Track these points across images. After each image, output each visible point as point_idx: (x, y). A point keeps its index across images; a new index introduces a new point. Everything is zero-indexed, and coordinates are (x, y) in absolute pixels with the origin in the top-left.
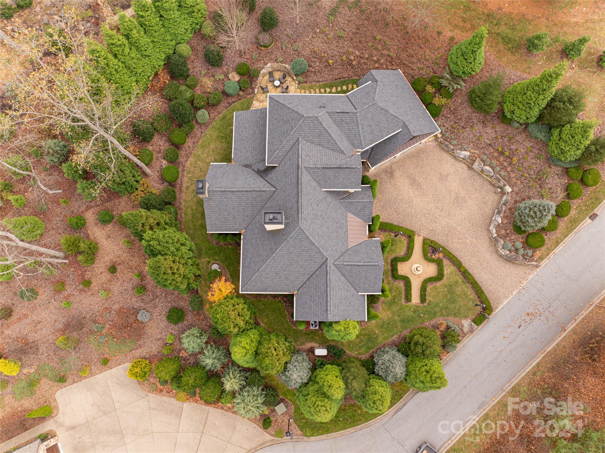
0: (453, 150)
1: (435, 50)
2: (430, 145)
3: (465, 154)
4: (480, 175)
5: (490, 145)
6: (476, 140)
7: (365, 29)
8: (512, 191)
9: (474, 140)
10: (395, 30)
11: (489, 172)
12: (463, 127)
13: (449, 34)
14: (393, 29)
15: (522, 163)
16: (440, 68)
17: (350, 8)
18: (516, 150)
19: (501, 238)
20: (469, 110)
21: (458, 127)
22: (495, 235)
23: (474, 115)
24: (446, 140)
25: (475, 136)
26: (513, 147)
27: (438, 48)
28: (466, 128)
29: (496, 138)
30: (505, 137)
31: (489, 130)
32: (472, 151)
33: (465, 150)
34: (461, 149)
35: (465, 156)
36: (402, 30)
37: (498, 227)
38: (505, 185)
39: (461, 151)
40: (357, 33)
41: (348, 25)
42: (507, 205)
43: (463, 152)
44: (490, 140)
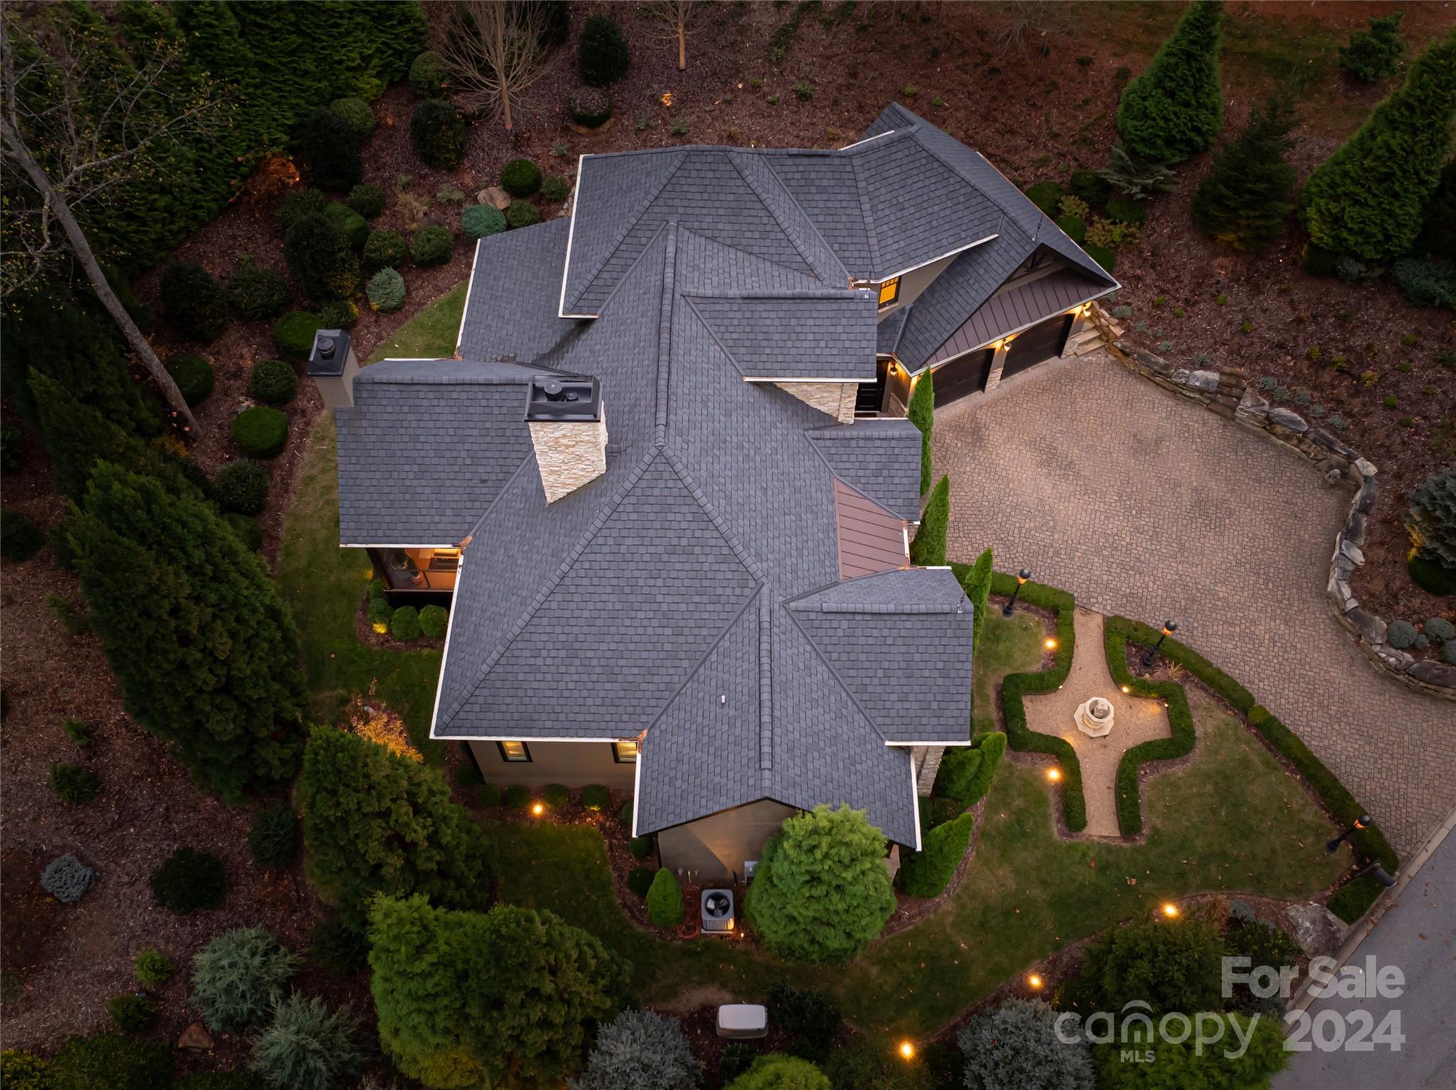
0: (1167, 367)
1: (1076, 108)
2: (1090, 363)
3: (1201, 376)
4: (1262, 439)
5: (1281, 346)
6: (1233, 335)
8: (1381, 472)
9: (1227, 336)
10: (958, 68)
11: (1292, 421)
12: (1187, 301)
13: (1113, 64)
14: (950, 66)
15: (1395, 386)
16: (1097, 152)
17: (828, 25)
18: (1369, 347)
19: (1375, 612)
20: (1199, 251)
21: (1172, 303)
22: (1352, 604)
23: (1215, 262)
24: (1143, 345)
25: (1230, 323)
26: (1358, 342)
27: (1086, 102)
28: (1196, 303)
29: (1299, 321)
30: (1325, 316)
31: (1270, 301)
32: (1227, 369)
33: (1203, 366)
34: (1192, 366)
35: (1207, 382)
36: (976, 65)
37: (1355, 576)
38: (1350, 458)
39: (1191, 370)
40: (849, 87)
41: (825, 68)
42: (1373, 511)
43: (1199, 373)
44: (1278, 331)
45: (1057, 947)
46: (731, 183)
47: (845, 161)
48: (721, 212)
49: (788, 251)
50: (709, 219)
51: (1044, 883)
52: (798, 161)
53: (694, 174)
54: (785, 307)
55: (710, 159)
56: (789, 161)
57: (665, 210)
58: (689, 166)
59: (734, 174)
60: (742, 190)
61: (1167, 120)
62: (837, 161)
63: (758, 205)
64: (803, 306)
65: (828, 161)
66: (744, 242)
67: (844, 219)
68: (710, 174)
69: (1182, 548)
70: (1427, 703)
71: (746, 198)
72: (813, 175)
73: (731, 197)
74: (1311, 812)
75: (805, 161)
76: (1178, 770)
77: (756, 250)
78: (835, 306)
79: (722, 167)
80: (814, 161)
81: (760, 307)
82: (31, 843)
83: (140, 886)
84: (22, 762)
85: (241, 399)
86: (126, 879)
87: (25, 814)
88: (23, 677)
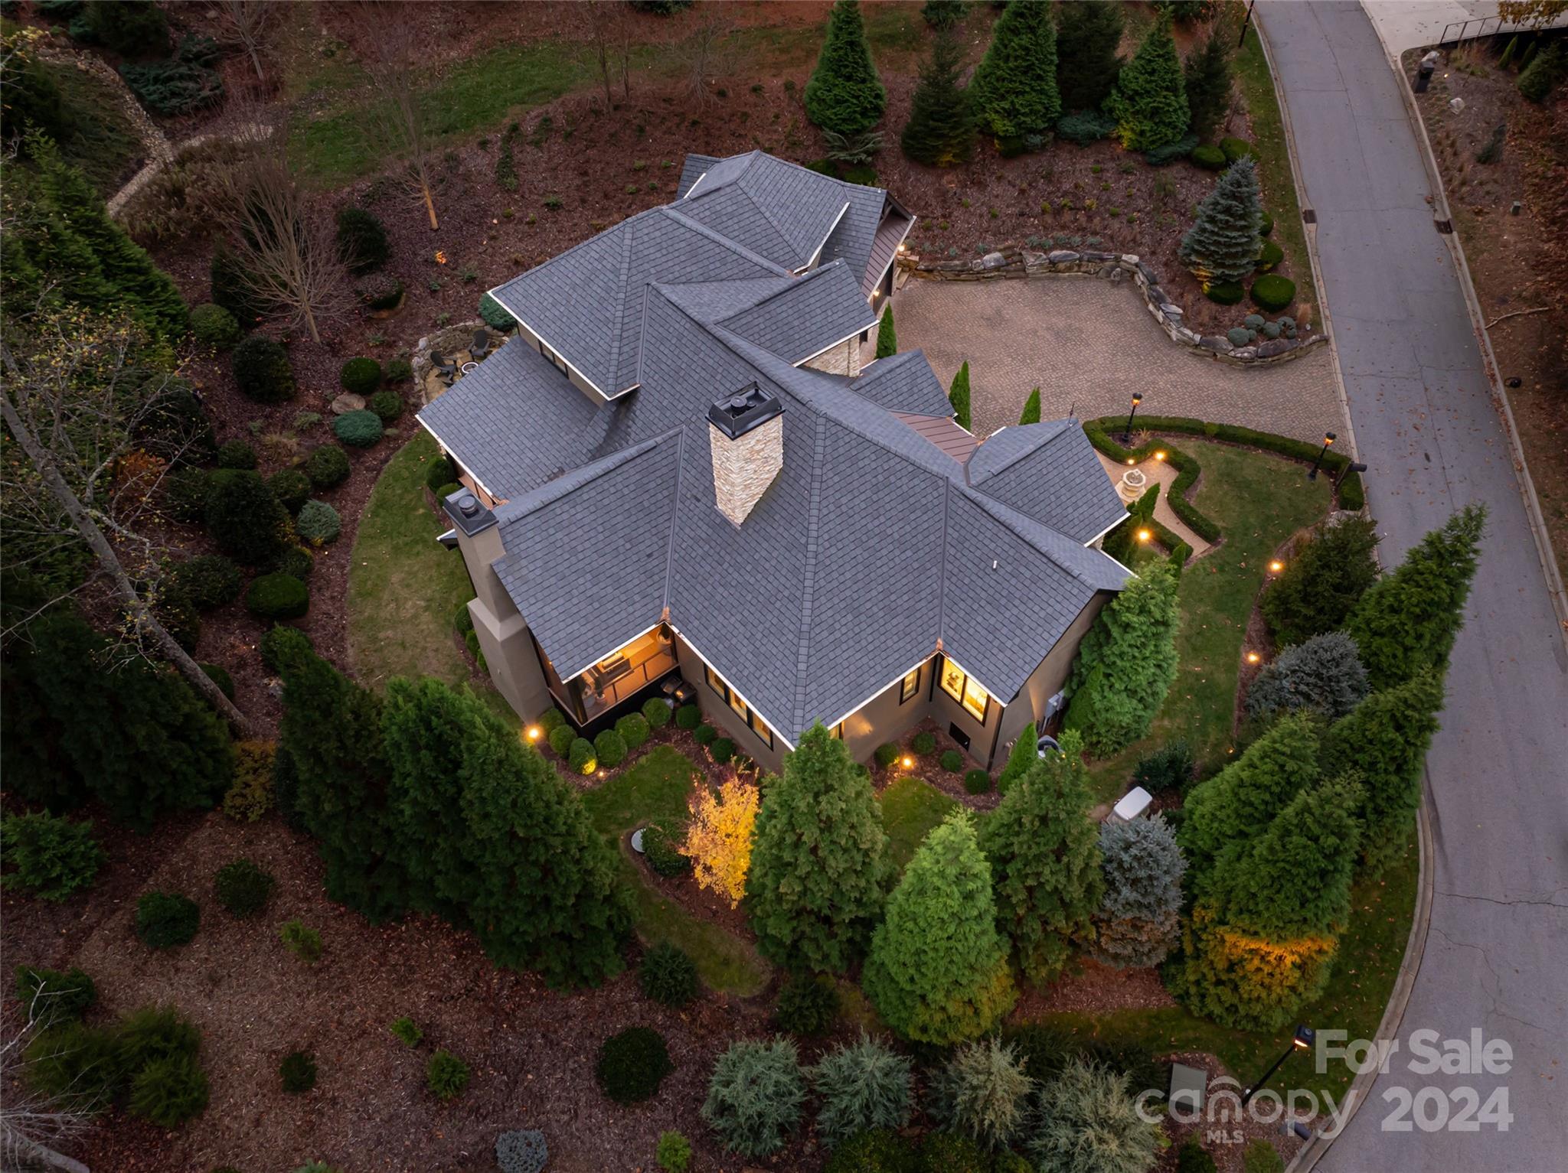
0: (965, 264)
1: (772, 124)
2: (911, 290)
3: (991, 258)
4: (1054, 279)
5: (1022, 214)
6: (989, 221)
7: (599, 167)
8: (1141, 257)
9: (985, 225)
10: (665, 133)
11: (1066, 256)
12: (944, 216)
13: (777, 82)
14: (658, 134)
15: (1109, 201)
16: (808, 147)
17: (537, 144)
18: (1076, 186)
19: (1214, 334)
20: (929, 178)
21: (935, 222)
22: (1198, 337)
23: (944, 181)
24: (937, 259)
25: (981, 216)
26: (1067, 186)
27: (777, 117)
28: (950, 214)
29: (1022, 192)
30: (1036, 181)
31: (998, 190)
32: (1001, 247)
33: (987, 252)
34: (980, 254)
35: (996, 260)
36: (678, 126)
37: (1185, 320)
38: (1118, 259)
39: (981, 257)
40: (586, 184)
41: (556, 178)
42: (1158, 279)
43: (987, 257)
44: (1013, 205)
45: (1243, 631)
46: (677, 233)
47: (734, 187)
48: (683, 258)
49: (747, 265)
50: (677, 268)
51: (1201, 600)
52: (701, 202)
53: (646, 239)
54: (789, 298)
55: (651, 222)
56: (695, 205)
57: (640, 276)
58: (639, 234)
59: (676, 226)
60: (688, 235)
61: (857, 97)
62: (728, 190)
63: (706, 241)
64: (801, 292)
65: (722, 192)
66: (712, 274)
67: (758, 230)
68: (658, 234)
69: (1076, 366)
70: (1279, 370)
71: (694, 240)
72: (718, 208)
73: (683, 244)
74: (1286, 466)
75: (706, 199)
76: (1202, 488)
77: (724, 275)
78: (821, 281)
79: (664, 224)
80: (712, 196)
81: (773, 306)
82: (449, 1159)
83: (584, 1112)
84: (367, 1103)
85: (266, 681)
86: (566, 1118)
87: (416, 1143)
88: (295, 1033)
